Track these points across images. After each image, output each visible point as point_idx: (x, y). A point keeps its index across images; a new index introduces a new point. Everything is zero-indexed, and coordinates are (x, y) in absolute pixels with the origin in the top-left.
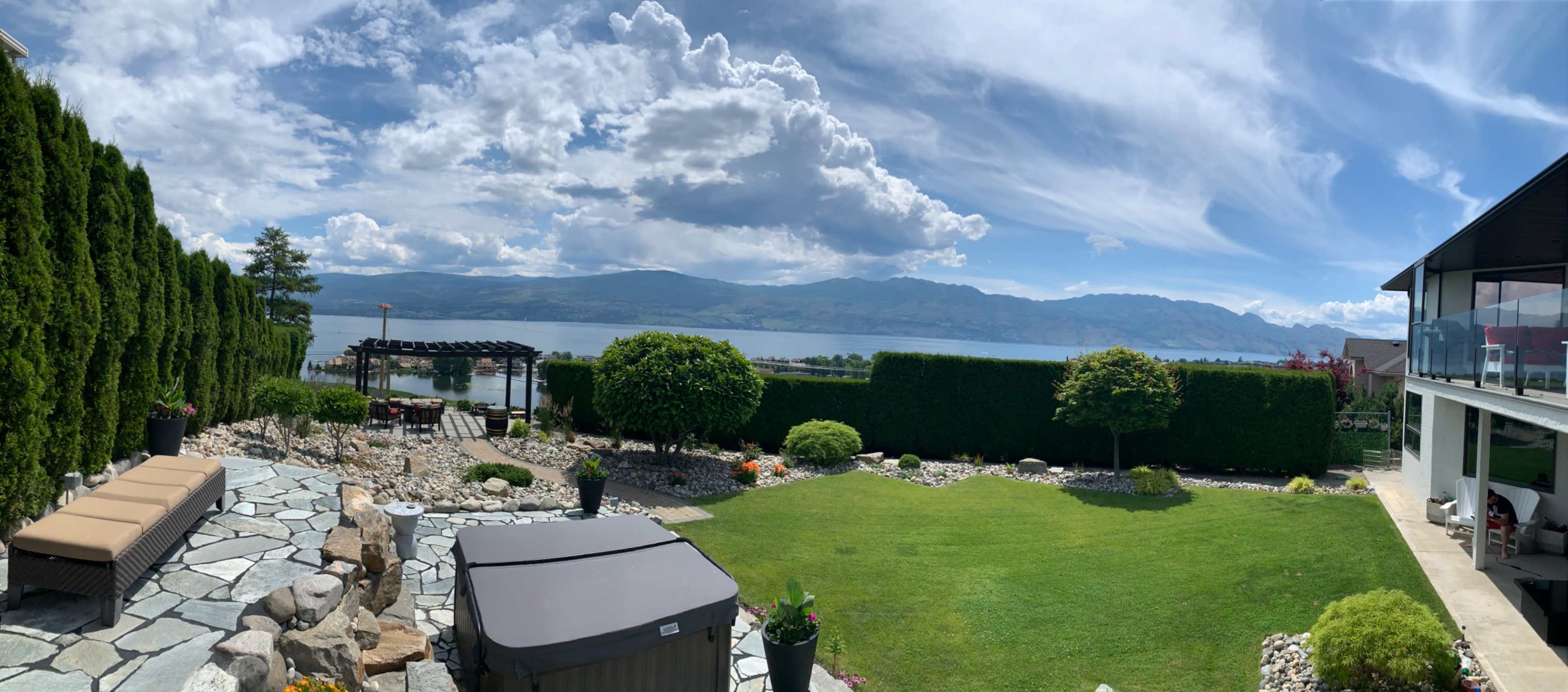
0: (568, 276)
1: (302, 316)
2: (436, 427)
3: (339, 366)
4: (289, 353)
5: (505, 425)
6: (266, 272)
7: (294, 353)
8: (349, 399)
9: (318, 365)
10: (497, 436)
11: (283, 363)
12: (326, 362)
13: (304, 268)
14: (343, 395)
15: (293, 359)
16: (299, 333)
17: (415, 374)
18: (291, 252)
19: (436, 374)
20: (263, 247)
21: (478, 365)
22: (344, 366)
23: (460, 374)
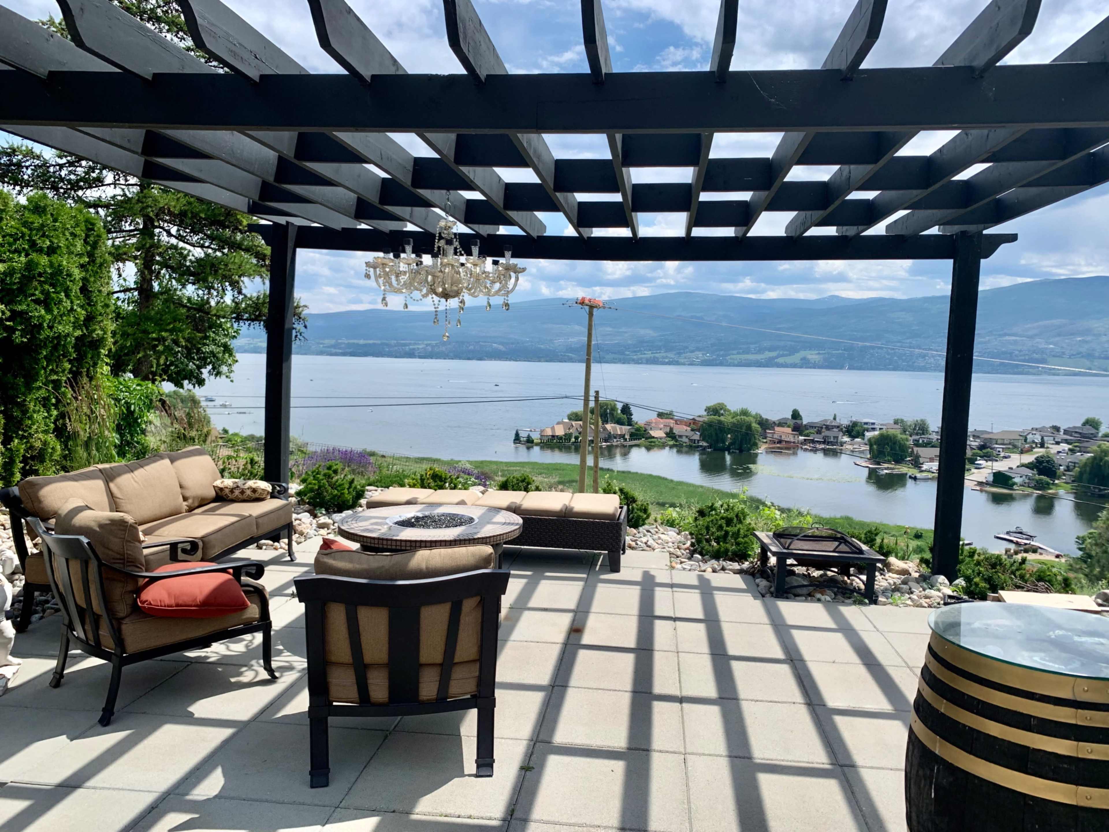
3: (560, 438)
9: (529, 437)
12: (542, 431)
17: (671, 447)
19: (704, 448)
21: (769, 437)
22: (568, 437)
23: (741, 451)
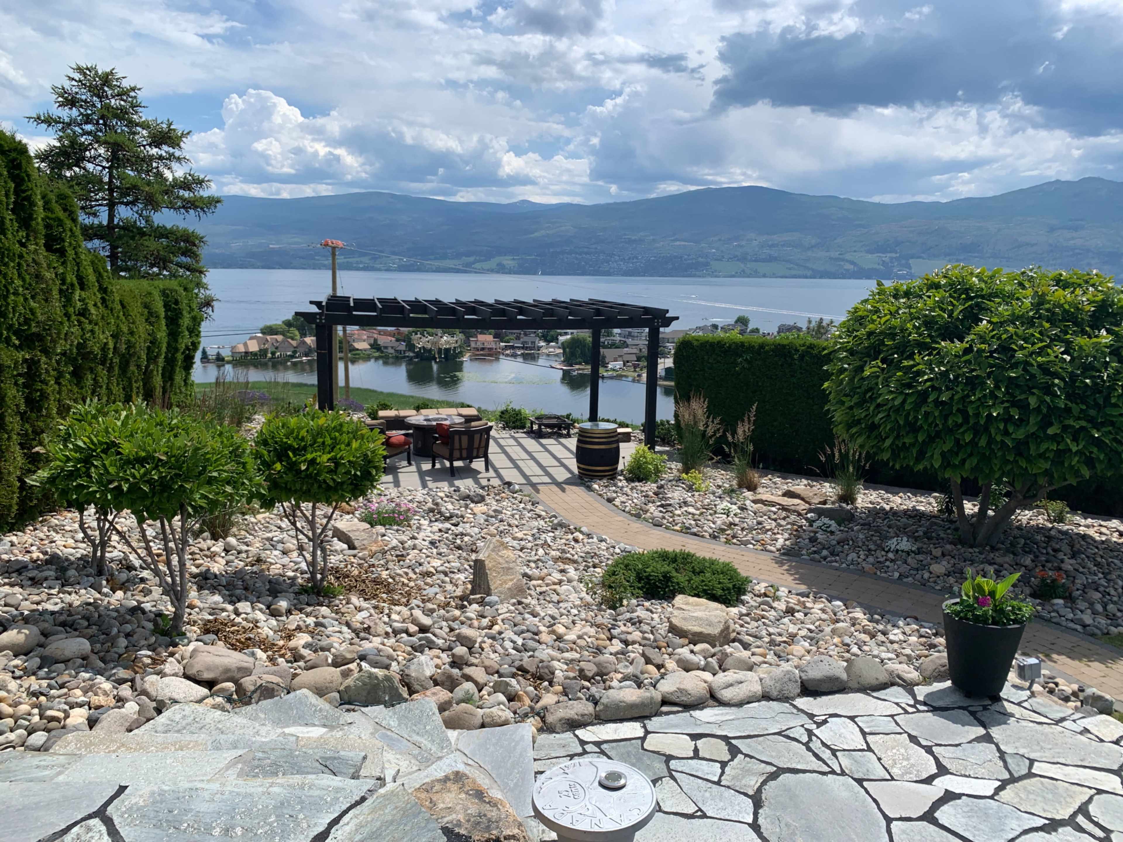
0: (611, 201)
1: (184, 259)
2: (478, 464)
3: (252, 354)
4: (162, 334)
5: (614, 456)
6: (90, 166)
7: (174, 335)
8: (335, 443)
9: (218, 354)
10: (601, 478)
11: (152, 359)
12: (233, 348)
13: (179, 159)
14: (320, 432)
15: (173, 349)
16: (181, 290)
17: (377, 359)
18: (145, 126)
19: (411, 359)
20: (75, 112)
21: (473, 345)
22: (263, 352)
23: (447, 359)
